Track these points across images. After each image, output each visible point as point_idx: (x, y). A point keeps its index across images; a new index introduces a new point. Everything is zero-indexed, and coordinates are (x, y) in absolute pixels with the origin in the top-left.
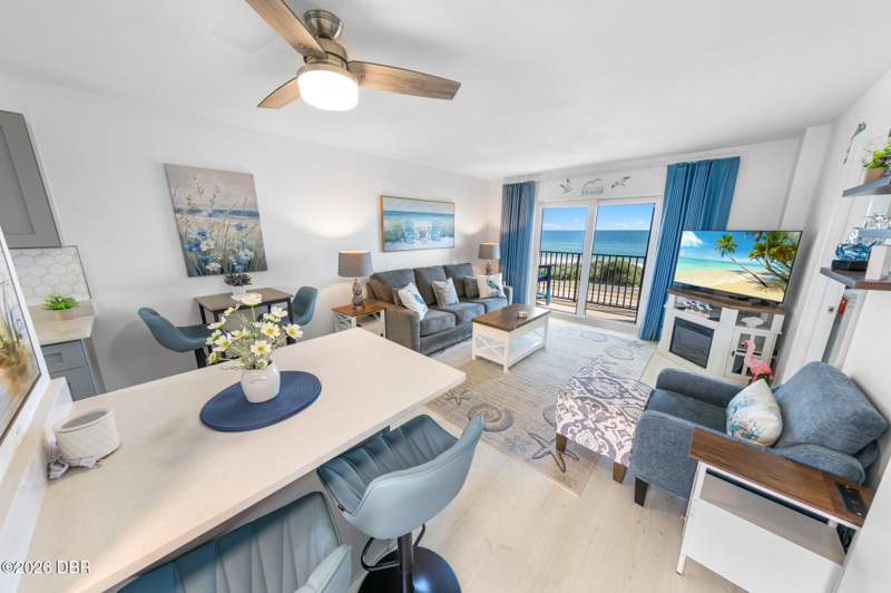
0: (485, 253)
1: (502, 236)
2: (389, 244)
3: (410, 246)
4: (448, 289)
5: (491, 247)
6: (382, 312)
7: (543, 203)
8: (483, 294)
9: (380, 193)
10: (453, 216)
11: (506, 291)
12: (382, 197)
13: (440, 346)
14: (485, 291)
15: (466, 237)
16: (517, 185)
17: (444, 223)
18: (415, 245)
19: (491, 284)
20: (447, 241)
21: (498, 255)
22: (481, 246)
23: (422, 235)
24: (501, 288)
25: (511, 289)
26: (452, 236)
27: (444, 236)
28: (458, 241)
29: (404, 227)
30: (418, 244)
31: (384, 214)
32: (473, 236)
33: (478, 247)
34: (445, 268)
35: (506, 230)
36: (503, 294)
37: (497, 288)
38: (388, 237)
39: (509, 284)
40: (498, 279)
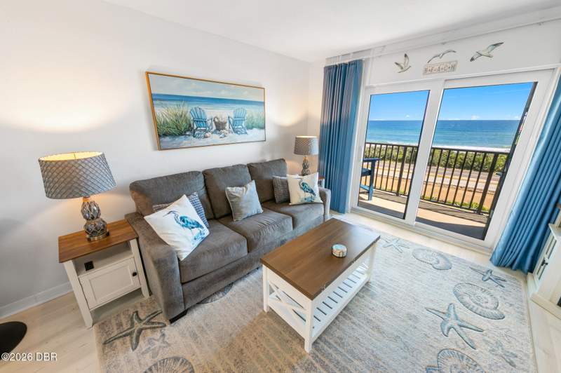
0: (301, 147)
1: (322, 127)
2: (167, 139)
3: (203, 141)
4: (248, 197)
5: (308, 141)
6: (133, 243)
7: (371, 87)
8: (295, 199)
9: (146, 70)
10: (263, 103)
11: (323, 195)
12: (148, 73)
13: (225, 283)
14: (297, 195)
15: (281, 128)
16: (340, 66)
17: (251, 112)
18: (208, 140)
19: (304, 186)
20: (255, 134)
21: (315, 150)
22: (297, 139)
23: (220, 126)
24: (317, 191)
25: (329, 193)
26: (263, 128)
27: (250, 127)
28: (270, 132)
29: (190, 117)
30: (215, 138)
31: (154, 98)
32: (289, 127)
33: (294, 141)
34: (250, 166)
35: (327, 121)
36: (318, 199)
37: (312, 192)
38: (166, 130)
39: (328, 186)
40: (313, 180)
